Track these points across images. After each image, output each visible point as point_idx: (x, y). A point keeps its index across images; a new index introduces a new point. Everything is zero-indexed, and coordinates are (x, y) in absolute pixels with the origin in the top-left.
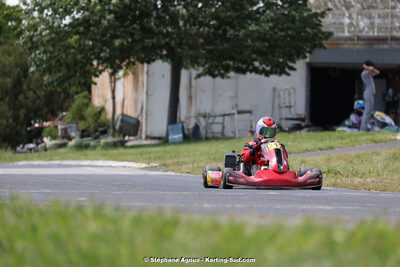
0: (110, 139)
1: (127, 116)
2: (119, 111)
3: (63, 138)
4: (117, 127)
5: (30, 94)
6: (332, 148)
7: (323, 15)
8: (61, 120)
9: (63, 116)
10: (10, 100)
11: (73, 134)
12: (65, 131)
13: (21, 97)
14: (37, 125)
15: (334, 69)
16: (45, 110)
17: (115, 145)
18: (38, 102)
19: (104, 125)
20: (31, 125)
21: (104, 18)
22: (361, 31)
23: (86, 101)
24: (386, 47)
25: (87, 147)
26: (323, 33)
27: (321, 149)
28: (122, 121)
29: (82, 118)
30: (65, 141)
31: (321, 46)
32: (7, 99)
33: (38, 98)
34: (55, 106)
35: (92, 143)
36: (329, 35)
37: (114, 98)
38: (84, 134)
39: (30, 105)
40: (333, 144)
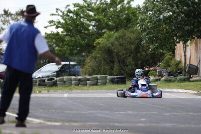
0: (182, 77)
1: (192, 65)
2: (188, 62)
3: (159, 76)
4: (187, 70)
5: (143, 53)
8: (159, 66)
9: (160, 65)
10: (133, 56)
11: (164, 74)
12: (160, 72)
13: (139, 54)
14: (146, 69)
16: (151, 61)
17: (184, 80)
18: (147, 57)
19: (180, 69)
21: (180, 16)
25: (170, 81)
28: (189, 67)
29: (169, 66)
30: (160, 77)
32: (132, 56)
33: (147, 55)
34: (156, 59)
35: (173, 79)
37: (185, 56)
38: (170, 74)
39: (143, 59)
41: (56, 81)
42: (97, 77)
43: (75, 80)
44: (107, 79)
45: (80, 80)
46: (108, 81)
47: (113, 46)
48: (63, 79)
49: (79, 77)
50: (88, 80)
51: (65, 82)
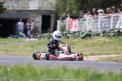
6: (6, 43)
7: (3, 3)
15: (7, 20)
22: (15, 8)
24: (23, 13)
26: (4, 9)
27: (3, 44)
31: (3, 12)
36: (5, 9)
40: (7, 42)
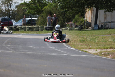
11: (73, 26)
12: (71, 25)
13: (66, 15)
20: (65, 23)
23: (77, 17)
28: (87, 23)
29: (77, 22)
32: (62, 16)
38: (76, 26)
39: (68, 17)
41: (18, 28)
42: (39, 27)
43: (28, 28)
44: (44, 28)
45: (30, 28)
46: (44, 29)
47: (52, 10)
48: (22, 27)
49: (30, 26)
50: (34, 28)
51: (23, 29)
